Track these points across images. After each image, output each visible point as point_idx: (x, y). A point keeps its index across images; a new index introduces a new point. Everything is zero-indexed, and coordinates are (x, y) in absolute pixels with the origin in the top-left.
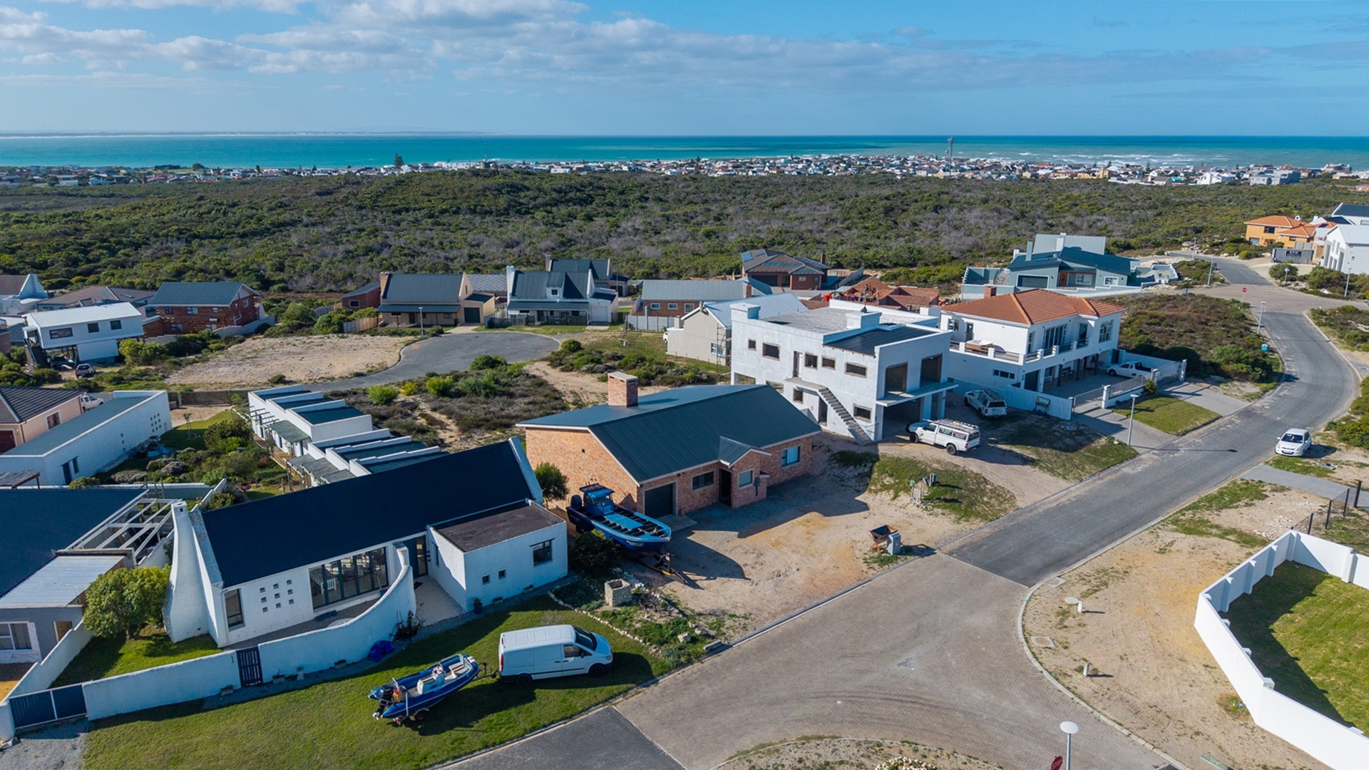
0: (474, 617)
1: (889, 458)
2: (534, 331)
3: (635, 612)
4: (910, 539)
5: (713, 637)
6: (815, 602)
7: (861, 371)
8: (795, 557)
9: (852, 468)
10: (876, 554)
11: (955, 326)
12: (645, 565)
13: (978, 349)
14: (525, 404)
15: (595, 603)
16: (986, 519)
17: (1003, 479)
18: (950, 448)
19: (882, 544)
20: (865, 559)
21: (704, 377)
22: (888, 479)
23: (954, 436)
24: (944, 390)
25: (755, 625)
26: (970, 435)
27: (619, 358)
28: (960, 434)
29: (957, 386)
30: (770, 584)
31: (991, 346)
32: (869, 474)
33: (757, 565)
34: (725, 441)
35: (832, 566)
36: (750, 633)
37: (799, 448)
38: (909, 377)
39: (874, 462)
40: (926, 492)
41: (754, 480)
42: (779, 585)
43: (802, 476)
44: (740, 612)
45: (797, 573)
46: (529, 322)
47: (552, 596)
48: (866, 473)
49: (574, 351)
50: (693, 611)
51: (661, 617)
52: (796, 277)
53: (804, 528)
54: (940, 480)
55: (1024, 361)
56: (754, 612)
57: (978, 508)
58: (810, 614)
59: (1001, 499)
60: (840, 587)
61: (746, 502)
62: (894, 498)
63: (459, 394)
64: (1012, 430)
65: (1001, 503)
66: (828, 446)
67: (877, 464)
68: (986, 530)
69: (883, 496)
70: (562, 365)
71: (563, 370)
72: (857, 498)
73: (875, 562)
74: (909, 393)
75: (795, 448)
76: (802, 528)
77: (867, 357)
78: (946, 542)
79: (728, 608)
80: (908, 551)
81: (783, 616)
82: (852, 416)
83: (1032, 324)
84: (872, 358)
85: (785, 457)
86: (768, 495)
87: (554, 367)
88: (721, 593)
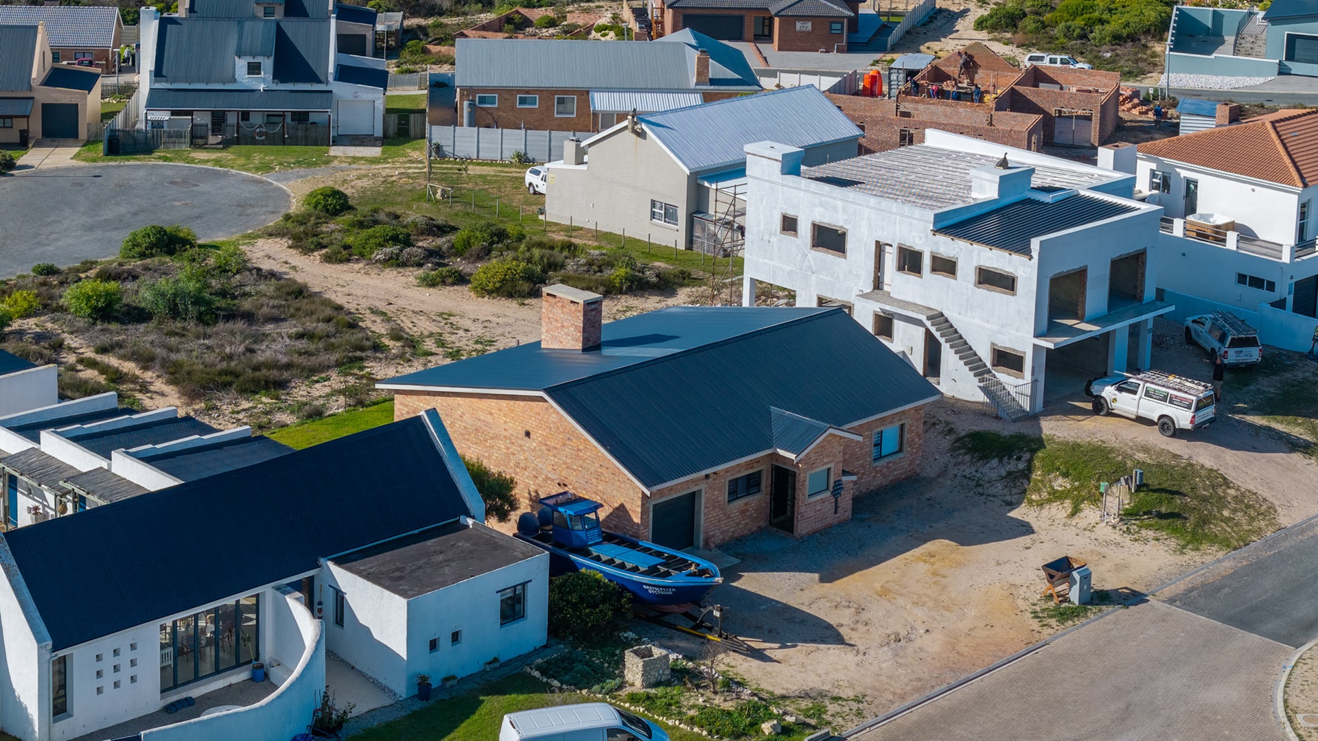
0: (419, 705)
1: (1058, 443)
2: (217, 162)
3: (681, 694)
4: (1104, 579)
5: (815, 728)
6: (963, 677)
7: (1005, 283)
8: (920, 613)
9: (995, 462)
10: (1052, 604)
11: (1163, 183)
12: (673, 627)
13: (1209, 232)
14: (290, 337)
15: (610, 684)
16: (1228, 546)
17: (1255, 478)
18: (1164, 424)
19: (1059, 588)
20: (1034, 612)
21: (650, 276)
22: (1060, 480)
23: (1171, 402)
24: (1150, 316)
25: (875, 710)
26: (1199, 401)
27: (443, 230)
28: (1182, 399)
29: (1172, 308)
30: (886, 654)
31: (1232, 226)
32: (1026, 474)
33: (859, 626)
34: (781, 416)
35: (982, 624)
36: (870, 720)
37: (902, 426)
38: (1090, 293)
39: (1033, 451)
40: (1127, 503)
41: (832, 485)
42: (901, 653)
43: (908, 479)
44: (850, 693)
45: (927, 636)
46: (197, 139)
47: (537, 674)
48: (1022, 471)
49: (334, 213)
50: (772, 693)
51: (725, 700)
52: (789, 20)
53: (927, 566)
54: (1150, 482)
55: (1292, 257)
56: (869, 692)
57: (1215, 528)
58: (958, 694)
59: (1253, 513)
60: (1000, 654)
61: (819, 525)
62: (1073, 514)
63: (139, 315)
64: (1272, 390)
65: (1252, 519)
66: (947, 423)
67: (1040, 454)
68: (1227, 564)
69: (1054, 511)
70: (323, 247)
71: (328, 259)
72: (1008, 515)
73: (1051, 617)
74: (1089, 322)
75: (897, 425)
76: (922, 568)
77: (1017, 258)
78: (1164, 584)
79: (826, 688)
80: (1102, 598)
81: (916, 697)
82: (989, 365)
83: (1305, 185)
84: (1025, 259)
85: (878, 445)
86: (854, 513)
87: (307, 251)
88: (810, 668)
